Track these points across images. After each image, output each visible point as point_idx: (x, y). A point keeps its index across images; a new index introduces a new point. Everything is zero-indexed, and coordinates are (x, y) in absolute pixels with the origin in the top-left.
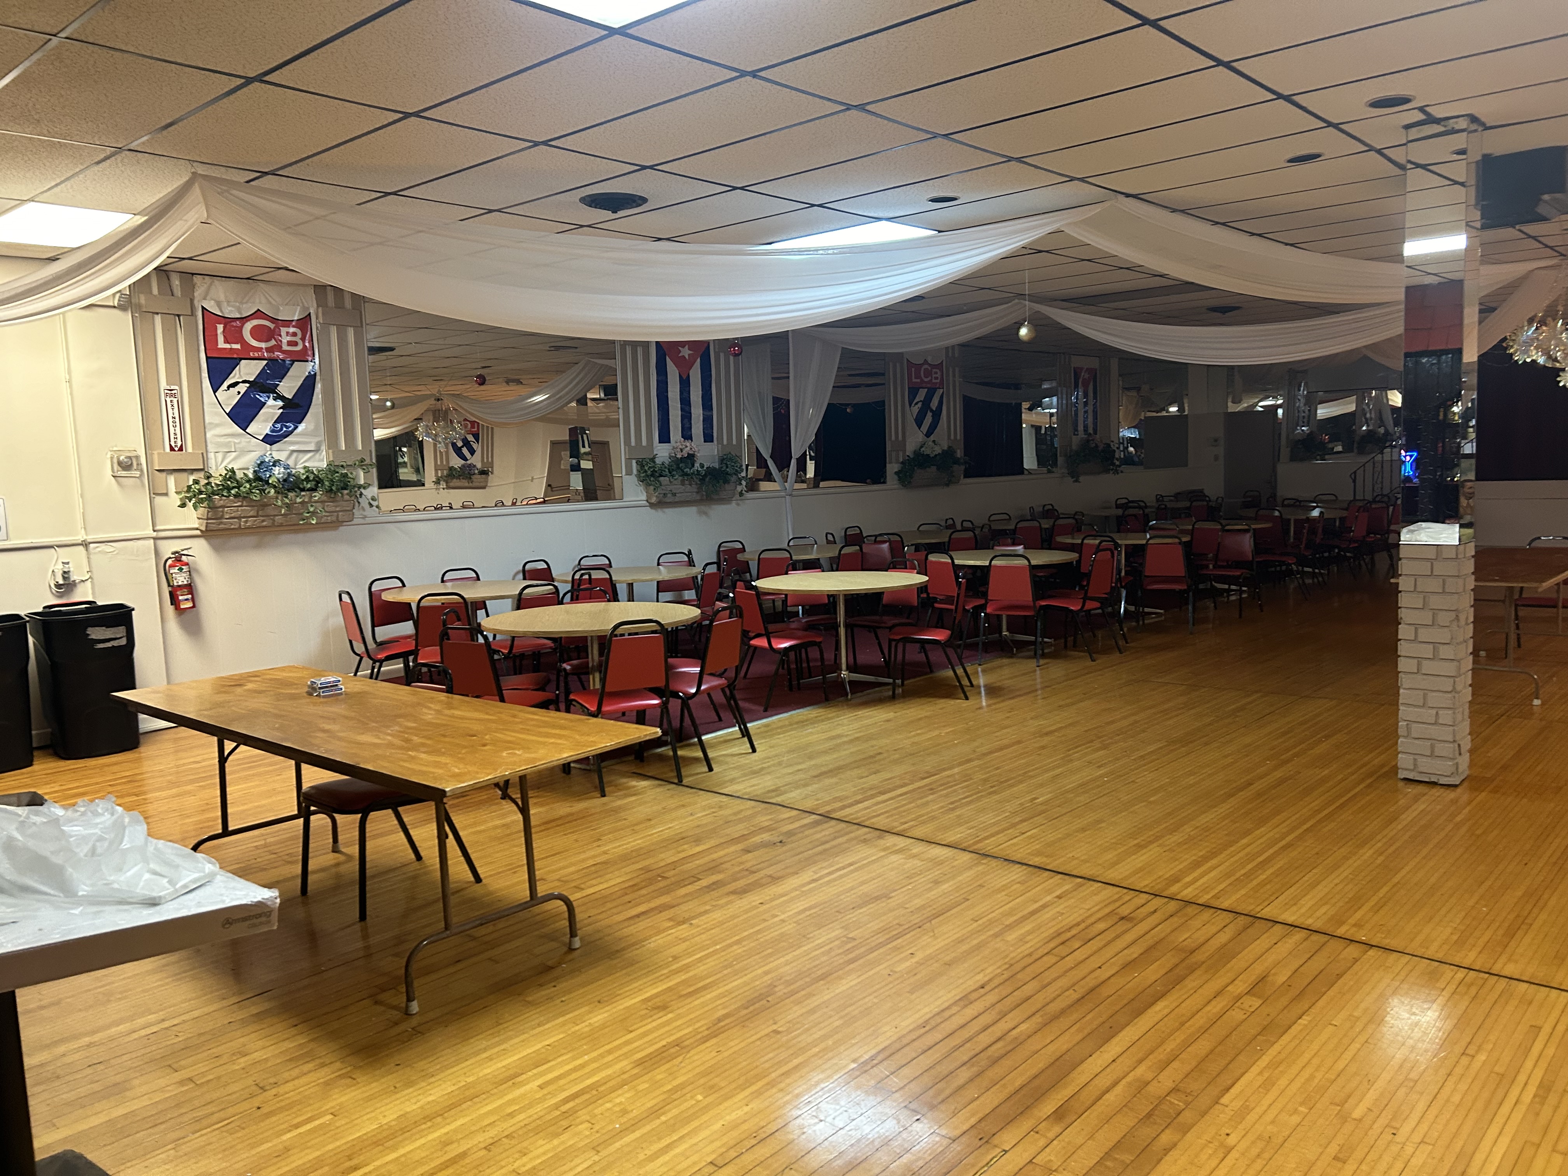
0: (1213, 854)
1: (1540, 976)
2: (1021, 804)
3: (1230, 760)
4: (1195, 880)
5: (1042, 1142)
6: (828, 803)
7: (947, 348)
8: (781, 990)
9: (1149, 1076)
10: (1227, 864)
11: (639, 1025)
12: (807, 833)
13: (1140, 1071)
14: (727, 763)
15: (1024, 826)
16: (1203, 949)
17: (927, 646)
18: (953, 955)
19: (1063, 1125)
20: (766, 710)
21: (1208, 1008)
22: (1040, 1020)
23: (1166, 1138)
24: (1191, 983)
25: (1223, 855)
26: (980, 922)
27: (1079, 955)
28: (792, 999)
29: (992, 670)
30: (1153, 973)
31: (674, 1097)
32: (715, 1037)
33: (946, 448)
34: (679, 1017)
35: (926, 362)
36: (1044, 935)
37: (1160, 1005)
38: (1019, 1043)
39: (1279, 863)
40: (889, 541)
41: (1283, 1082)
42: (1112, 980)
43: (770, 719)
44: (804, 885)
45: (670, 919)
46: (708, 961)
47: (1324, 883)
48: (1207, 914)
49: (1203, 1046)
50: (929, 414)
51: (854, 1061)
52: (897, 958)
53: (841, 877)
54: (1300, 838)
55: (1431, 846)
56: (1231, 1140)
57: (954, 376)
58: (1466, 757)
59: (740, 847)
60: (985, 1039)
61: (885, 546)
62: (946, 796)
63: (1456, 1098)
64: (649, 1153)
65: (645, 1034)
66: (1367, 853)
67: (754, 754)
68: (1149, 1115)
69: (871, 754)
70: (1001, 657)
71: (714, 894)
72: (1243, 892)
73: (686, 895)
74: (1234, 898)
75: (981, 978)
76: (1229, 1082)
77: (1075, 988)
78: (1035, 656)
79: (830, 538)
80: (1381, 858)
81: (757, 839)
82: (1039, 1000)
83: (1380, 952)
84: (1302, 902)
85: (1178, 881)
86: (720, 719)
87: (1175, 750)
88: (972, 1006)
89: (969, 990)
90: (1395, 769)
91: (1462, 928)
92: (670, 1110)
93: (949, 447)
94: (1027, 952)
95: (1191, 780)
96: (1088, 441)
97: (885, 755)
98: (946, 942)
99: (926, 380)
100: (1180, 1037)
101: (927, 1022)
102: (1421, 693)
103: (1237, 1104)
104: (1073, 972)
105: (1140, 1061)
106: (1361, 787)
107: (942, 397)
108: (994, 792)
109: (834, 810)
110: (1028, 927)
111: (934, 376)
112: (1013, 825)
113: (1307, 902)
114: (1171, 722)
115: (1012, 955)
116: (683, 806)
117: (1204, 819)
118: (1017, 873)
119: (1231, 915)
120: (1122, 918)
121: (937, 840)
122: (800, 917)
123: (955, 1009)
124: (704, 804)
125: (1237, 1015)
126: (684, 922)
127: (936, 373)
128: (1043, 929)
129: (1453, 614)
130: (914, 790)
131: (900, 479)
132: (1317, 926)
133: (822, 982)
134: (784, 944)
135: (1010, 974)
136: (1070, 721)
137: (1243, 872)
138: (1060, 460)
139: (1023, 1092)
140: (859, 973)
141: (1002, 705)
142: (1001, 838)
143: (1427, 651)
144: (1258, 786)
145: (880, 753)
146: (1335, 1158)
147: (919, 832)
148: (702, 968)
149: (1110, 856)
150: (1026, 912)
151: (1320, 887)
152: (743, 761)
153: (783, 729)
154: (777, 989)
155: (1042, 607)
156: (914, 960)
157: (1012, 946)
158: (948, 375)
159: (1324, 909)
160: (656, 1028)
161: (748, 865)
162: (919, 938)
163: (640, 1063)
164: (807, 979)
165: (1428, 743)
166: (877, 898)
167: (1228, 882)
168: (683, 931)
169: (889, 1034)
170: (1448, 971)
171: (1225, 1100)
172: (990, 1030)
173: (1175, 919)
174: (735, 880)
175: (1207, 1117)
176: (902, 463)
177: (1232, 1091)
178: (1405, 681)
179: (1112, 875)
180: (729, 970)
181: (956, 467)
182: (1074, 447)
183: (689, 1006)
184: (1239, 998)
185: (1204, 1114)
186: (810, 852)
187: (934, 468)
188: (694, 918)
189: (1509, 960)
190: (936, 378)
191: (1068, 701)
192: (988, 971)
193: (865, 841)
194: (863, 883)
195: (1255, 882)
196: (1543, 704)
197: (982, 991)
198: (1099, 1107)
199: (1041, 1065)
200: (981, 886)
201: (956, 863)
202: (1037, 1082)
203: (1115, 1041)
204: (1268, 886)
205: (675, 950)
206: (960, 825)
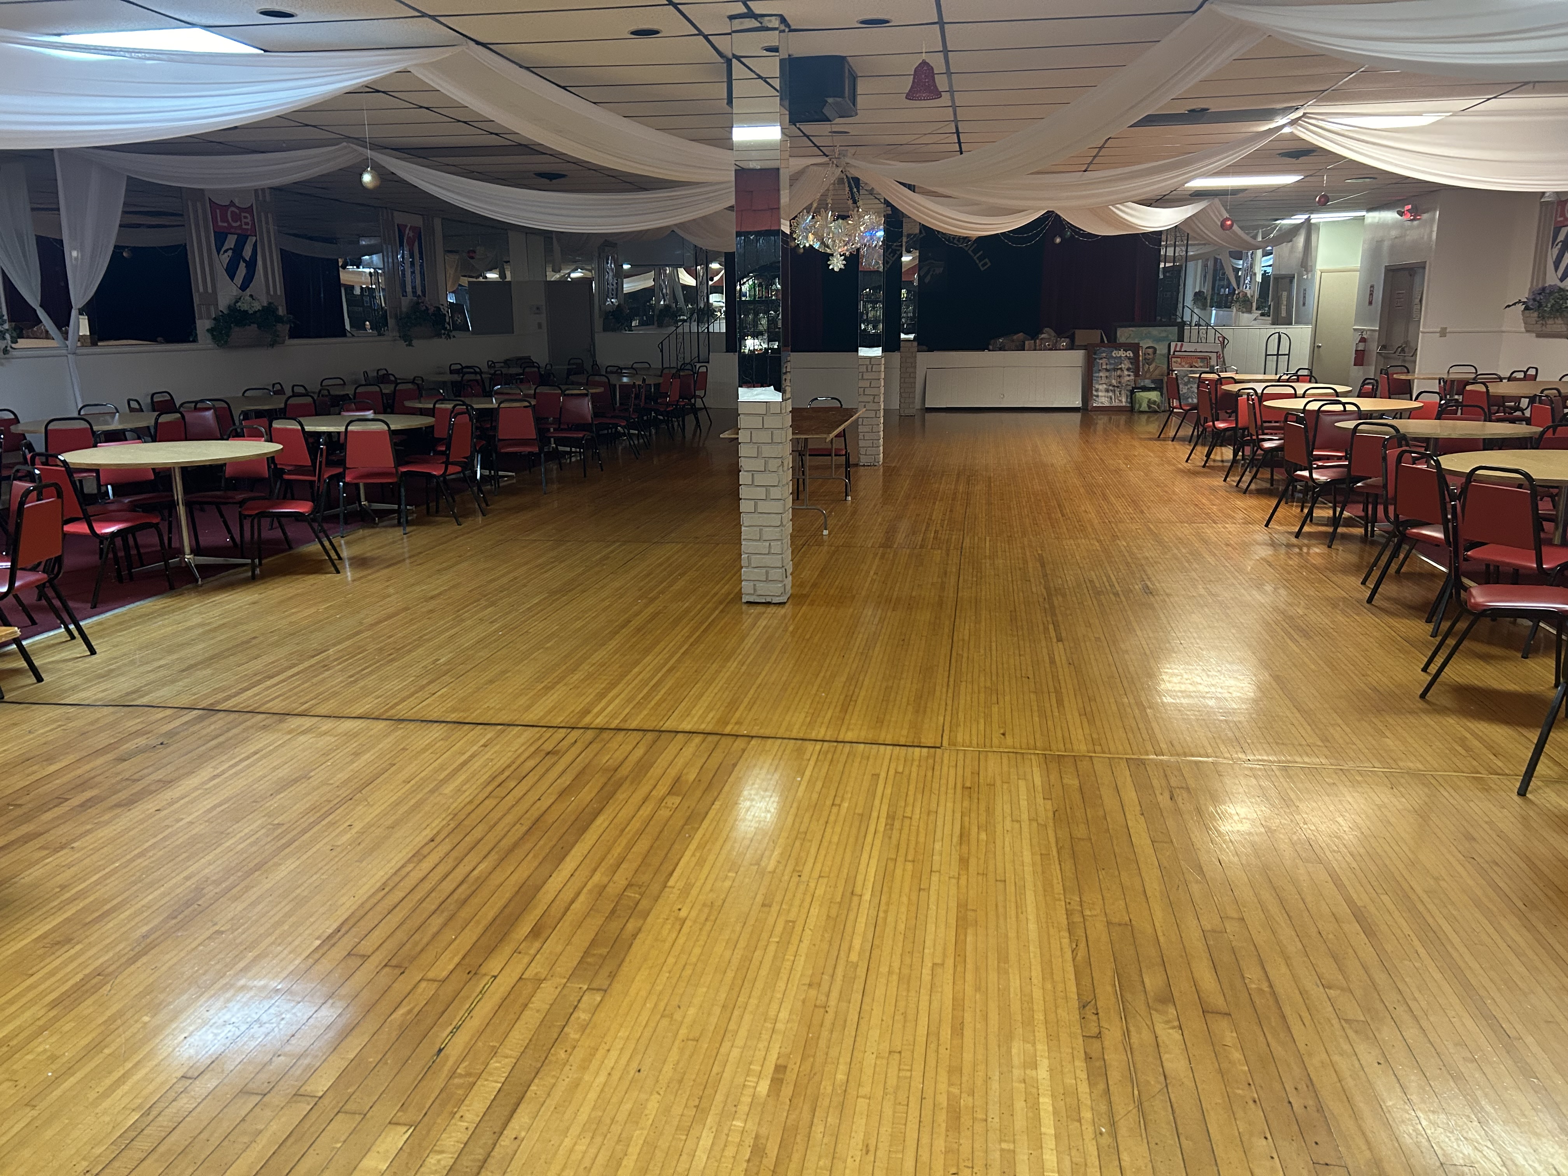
0: (612, 685)
1: (870, 737)
2: (425, 667)
3: (607, 603)
4: (603, 710)
5: (526, 960)
6: (207, 696)
7: (256, 191)
8: (211, 891)
9: (605, 880)
10: (626, 692)
11: (38, 967)
12: (191, 730)
13: (596, 878)
14: (59, 670)
15: (432, 688)
16: (624, 766)
17: (283, 520)
18: (394, 818)
19: (541, 940)
20: (94, 607)
21: (640, 812)
22: (496, 857)
23: (631, 926)
24: (621, 796)
25: (620, 686)
26: (413, 782)
27: (518, 792)
28: (228, 895)
29: (355, 541)
30: (587, 794)
31: (113, 1027)
32: (146, 954)
33: (265, 304)
34: (90, 945)
35: (232, 204)
36: (479, 782)
37: (600, 820)
38: (482, 881)
39: (669, 683)
40: (213, 408)
41: (712, 857)
42: (553, 807)
43: (103, 616)
44: (204, 783)
45: (42, 848)
46: (108, 881)
47: (707, 694)
48: (621, 735)
49: (643, 845)
50: (242, 265)
51: (317, 939)
52: (334, 834)
53: (249, 766)
54: (679, 661)
55: (776, 653)
56: (683, 914)
57: (267, 223)
58: (790, 578)
59: (110, 757)
60: (448, 886)
61: (209, 414)
62: (342, 670)
63: (835, 839)
64: (101, 1090)
65: (52, 974)
66: (733, 665)
67: (94, 657)
68: (613, 912)
69: (244, 639)
70: (363, 527)
71: (92, 811)
72: (645, 712)
73: (54, 819)
74: (639, 719)
75: (428, 833)
76: (671, 868)
77: (522, 821)
78: (399, 524)
79: (134, 405)
80: (744, 668)
81: (131, 745)
82: (491, 839)
83: (759, 740)
84: (694, 712)
85: (589, 712)
86: (34, 623)
87: (557, 599)
88: (427, 860)
89: (420, 845)
90: (739, 595)
91: (811, 711)
92: (113, 1041)
93: (270, 304)
94: (468, 800)
95: (578, 624)
96: (418, 303)
97: (261, 638)
98: (383, 808)
99: (234, 224)
100: (623, 841)
101: (385, 884)
102: (758, 529)
103: (681, 885)
104: (516, 809)
105: (595, 870)
106: (717, 612)
107: (255, 245)
108: (392, 660)
109: (218, 702)
110: (461, 777)
111: (244, 220)
112: (422, 688)
113: (698, 711)
114: (546, 575)
115: (453, 807)
116: (15, 724)
117: (597, 657)
118: (437, 731)
119: (640, 733)
120: (548, 753)
121: (345, 714)
122: (211, 815)
123: (410, 867)
124: (43, 718)
125: (664, 813)
126: (62, 848)
127: (245, 217)
128: (477, 777)
129: (780, 461)
130: (306, 669)
131: (214, 337)
132: (708, 730)
133: (257, 873)
134: (200, 845)
135: (457, 822)
136: (451, 584)
137: (641, 696)
138: (391, 322)
139: (498, 922)
140: (298, 855)
141: (378, 574)
142: (412, 701)
143: (761, 493)
144: (635, 623)
145: (254, 638)
146: (763, 905)
147: (323, 709)
148: (103, 890)
149: (522, 701)
150: (455, 765)
151: (704, 698)
152: (81, 665)
153: (123, 625)
154: (205, 891)
155: (404, 474)
156: (354, 831)
157: (452, 797)
158: (260, 221)
159: (711, 715)
160: (65, 964)
161: (127, 775)
162: (353, 809)
163: (54, 1004)
164: (240, 874)
165: (764, 571)
166: (296, 781)
167: (631, 706)
168: (64, 856)
169: (347, 905)
170: (810, 746)
171: (671, 883)
172: (450, 877)
173: (594, 746)
174: (115, 793)
175: (660, 900)
176: (215, 319)
177: (675, 874)
178: (745, 520)
179: (530, 717)
180: (140, 885)
181: (279, 326)
182: (404, 309)
183: (99, 932)
184: (663, 799)
185: (657, 899)
186: (204, 748)
187: (254, 327)
188: (74, 840)
189: (848, 729)
190: (247, 224)
191: (445, 565)
192: (434, 825)
193: (265, 727)
194: (275, 769)
195: (653, 703)
196: (830, 534)
197: (433, 844)
198: (569, 916)
199: (508, 895)
200: (404, 749)
201: (372, 733)
202: (507, 911)
203: (568, 859)
204: (664, 705)
205: (60, 879)
206: (366, 696)
